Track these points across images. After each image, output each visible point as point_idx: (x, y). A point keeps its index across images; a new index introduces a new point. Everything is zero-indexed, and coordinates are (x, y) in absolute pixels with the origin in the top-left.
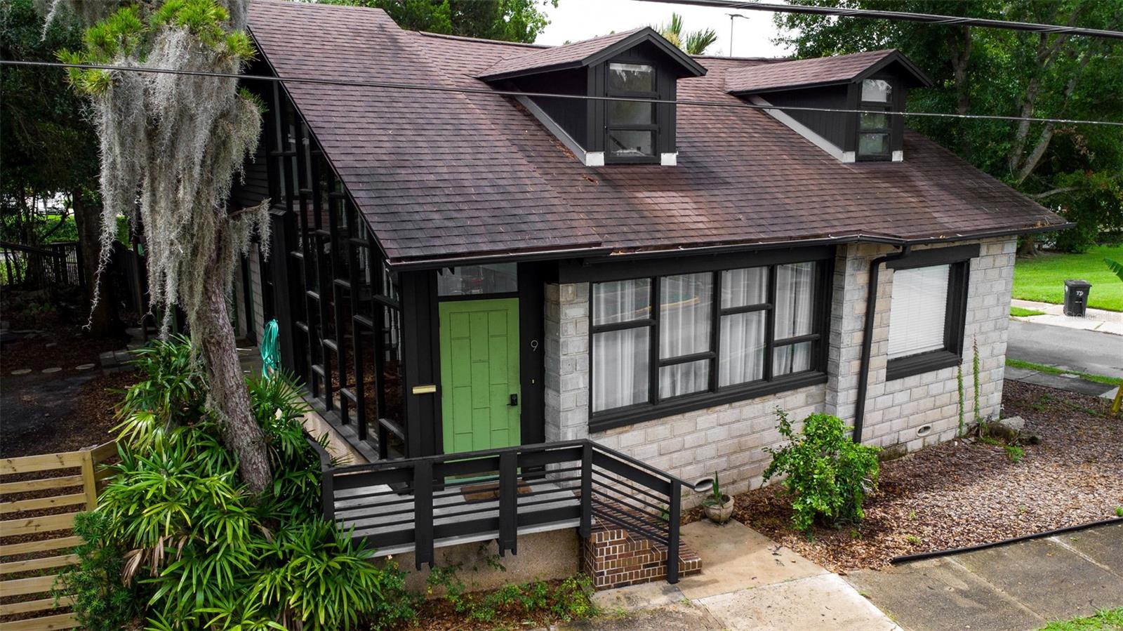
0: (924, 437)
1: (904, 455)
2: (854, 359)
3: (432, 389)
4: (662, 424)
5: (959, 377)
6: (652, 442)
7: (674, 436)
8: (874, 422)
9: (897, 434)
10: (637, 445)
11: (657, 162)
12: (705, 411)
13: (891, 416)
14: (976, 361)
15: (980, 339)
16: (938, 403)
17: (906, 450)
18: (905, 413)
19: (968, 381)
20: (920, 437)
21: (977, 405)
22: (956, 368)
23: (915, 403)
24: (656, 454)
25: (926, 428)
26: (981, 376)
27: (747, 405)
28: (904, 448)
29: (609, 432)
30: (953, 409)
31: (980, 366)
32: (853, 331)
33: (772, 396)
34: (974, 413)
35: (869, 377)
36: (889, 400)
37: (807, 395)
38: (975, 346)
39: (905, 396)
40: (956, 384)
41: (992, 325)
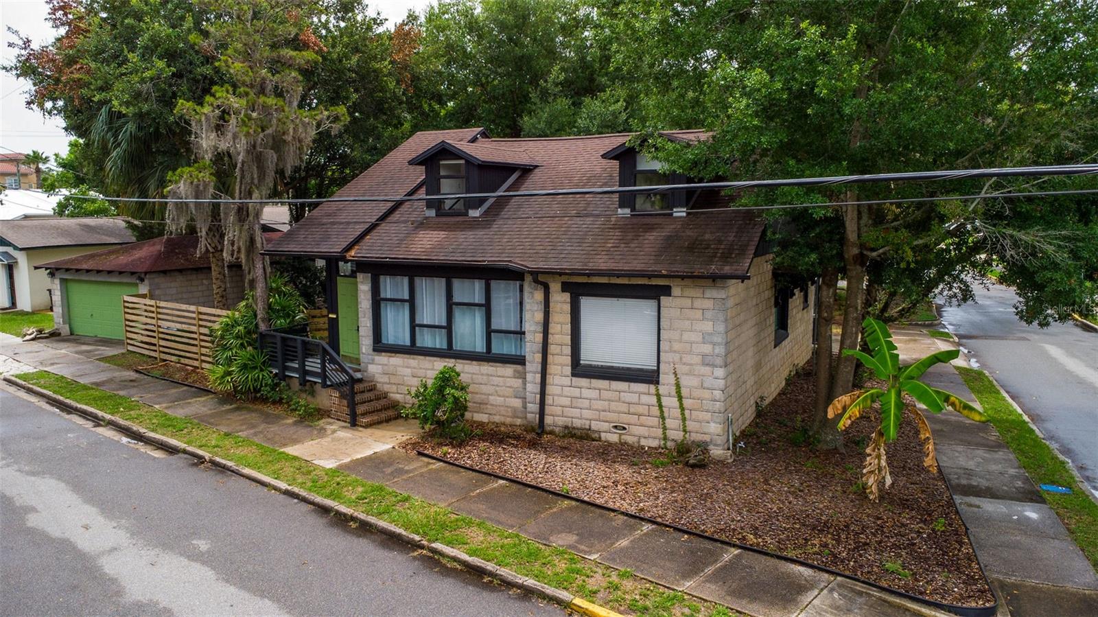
0: (620, 435)
1: (597, 441)
2: (538, 352)
3: (335, 316)
4: (413, 359)
5: (658, 396)
6: (407, 367)
7: (421, 368)
8: (563, 404)
9: (588, 422)
10: (399, 366)
11: (466, 214)
12: (439, 359)
13: (581, 406)
14: (678, 386)
15: (681, 369)
16: (632, 410)
17: (600, 438)
18: (596, 407)
19: (670, 402)
20: (615, 433)
21: (685, 426)
22: (652, 388)
23: (607, 403)
24: (410, 375)
25: (624, 429)
26: (686, 403)
27: (467, 364)
28: (597, 435)
29: (383, 354)
30: (655, 421)
31: (684, 392)
32: (535, 332)
33: (486, 363)
34: (682, 433)
35: (551, 369)
36: (576, 392)
37: (515, 371)
38: (675, 373)
39: (593, 394)
40: (654, 400)
41: (697, 359)
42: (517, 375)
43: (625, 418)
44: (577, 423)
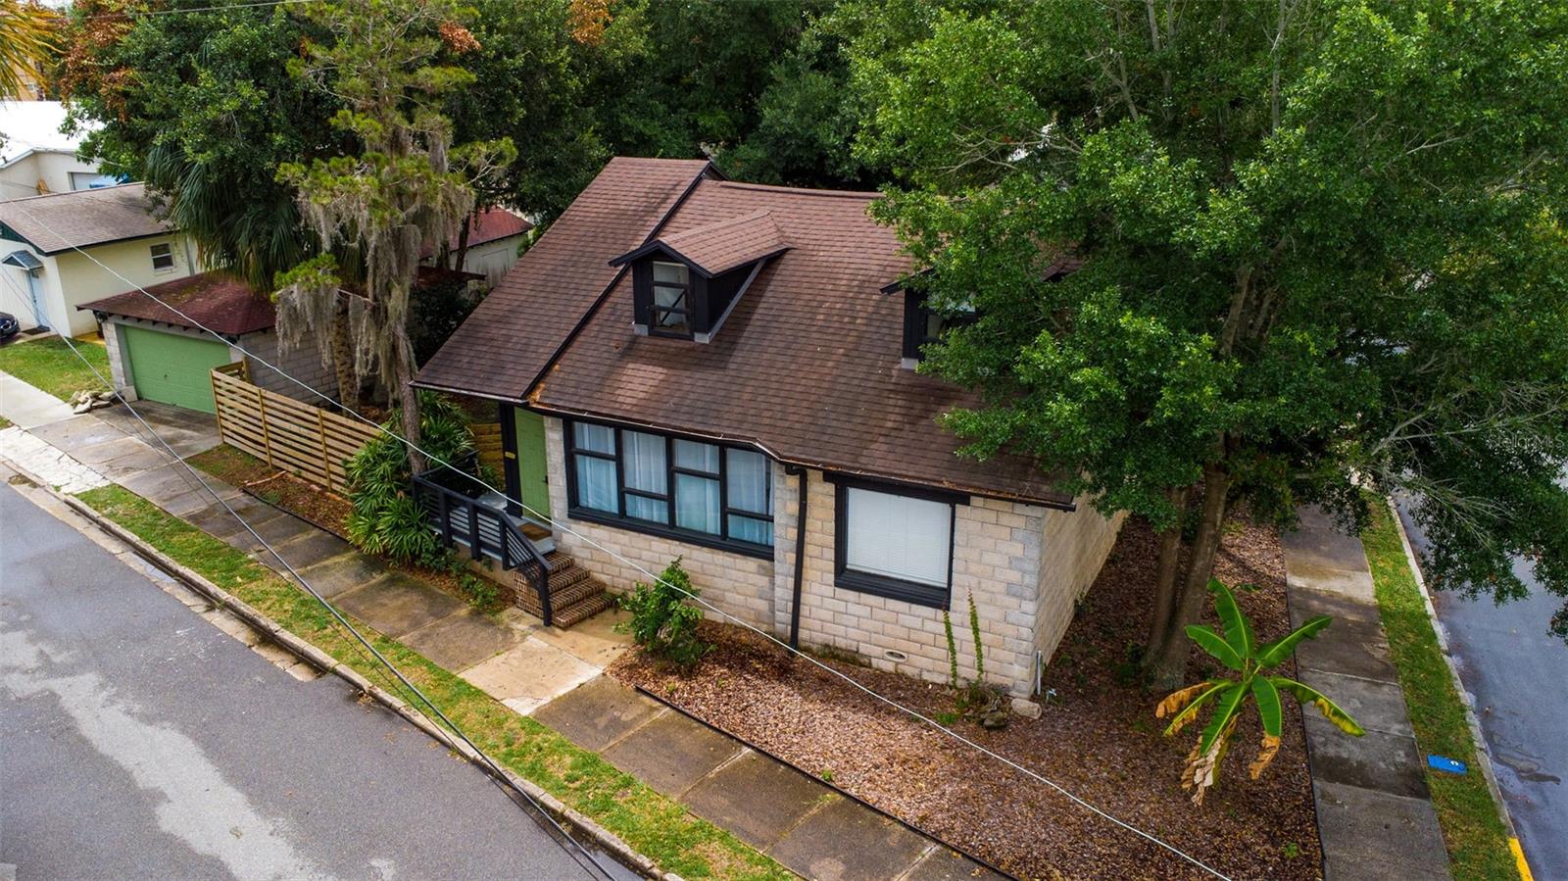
0: (897, 664)
1: (867, 667)
2: (791, 551)
3: (516, 458)
5: (948, 625)
7: (633, 547)
8: (823, 618)
9: (856, 643)
10: (604, 541)
11: (691, 338)
13: (847, 623)
14: (974, 616)
15: (978, 596)
16: (912, 636)
17: (870, 663)
18: (865, 627)
19: (963, 634)
20: (891, 661)
21: (980, 665)
22: (940, 614)
23: (880, 624)
24: (620, 553)
25: (902, 656)
26: (983, 637)
27: (696, 549)
28: (866, 660)
29: (582, 523)
30: (943, 653)
31: (981, 624)
32: (787, 526)
33: (721, 552)
34: (978, 672)
35: (808, 573)
36: (841, 606)
37: (759, 566)
38: (971, 601)
39: (865, 611)
40: (942, 628)
41: (1002, 587)
42: (763, 572)
43: (903, 646)
44: (841, 643)
